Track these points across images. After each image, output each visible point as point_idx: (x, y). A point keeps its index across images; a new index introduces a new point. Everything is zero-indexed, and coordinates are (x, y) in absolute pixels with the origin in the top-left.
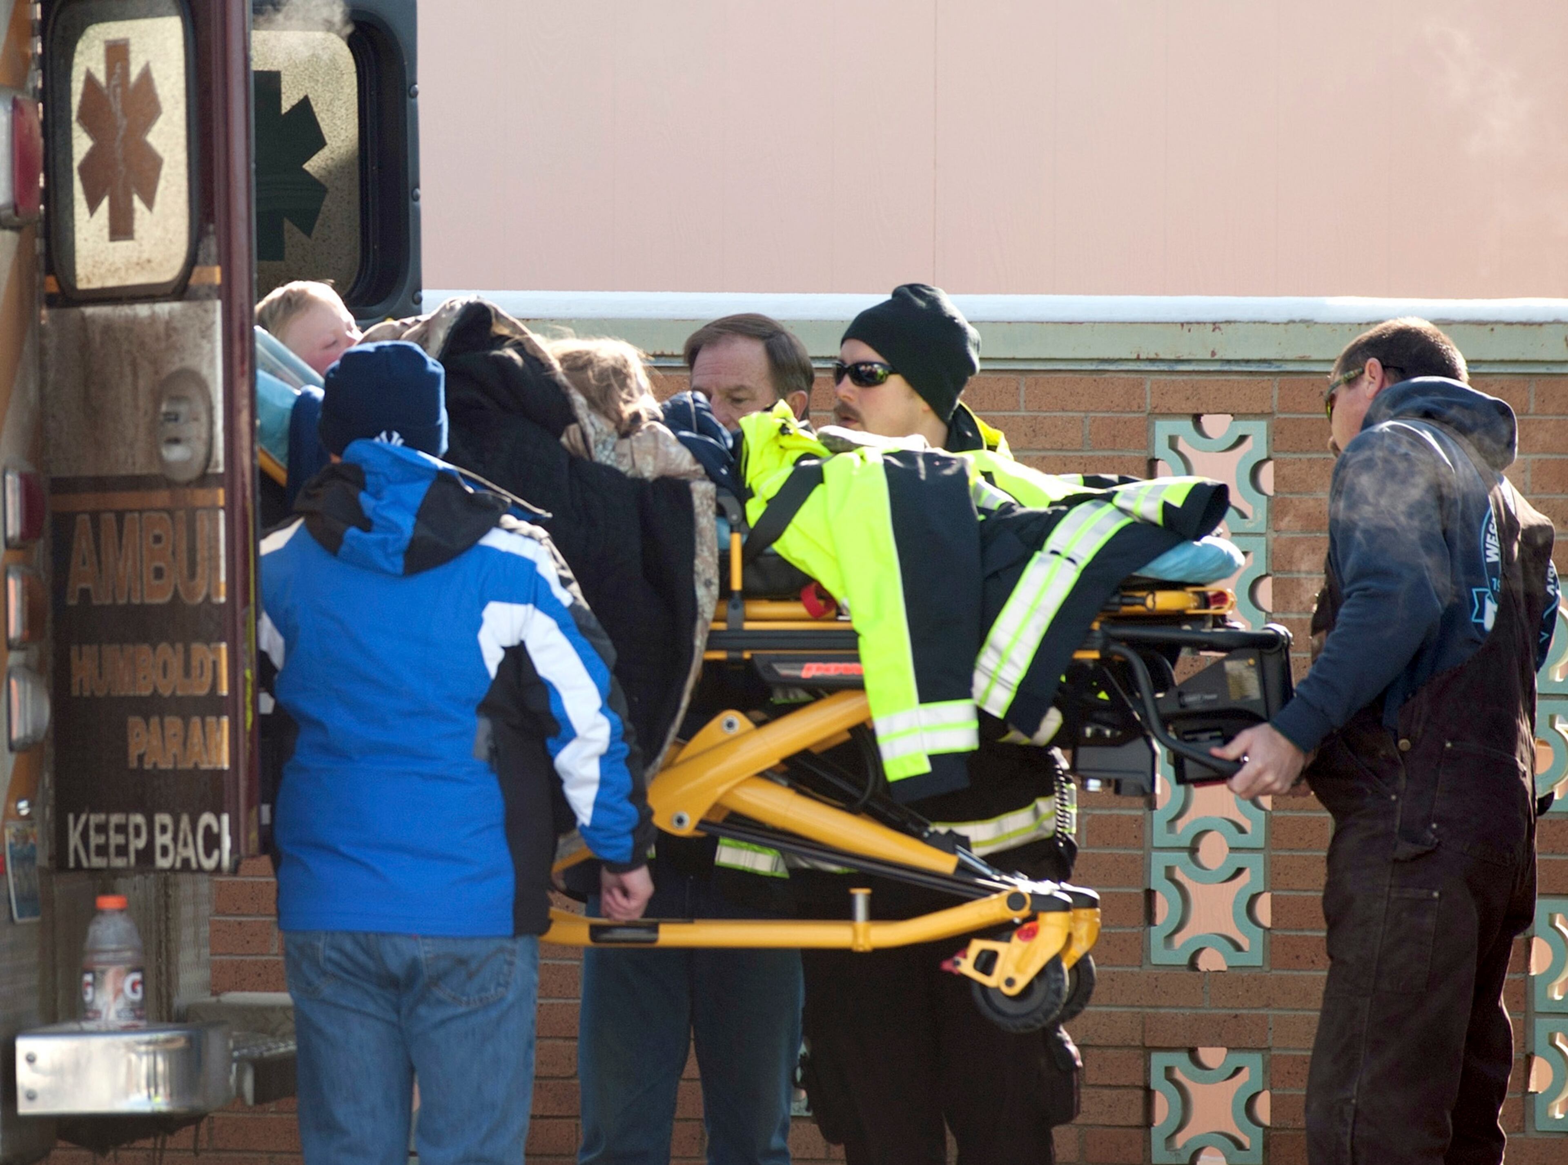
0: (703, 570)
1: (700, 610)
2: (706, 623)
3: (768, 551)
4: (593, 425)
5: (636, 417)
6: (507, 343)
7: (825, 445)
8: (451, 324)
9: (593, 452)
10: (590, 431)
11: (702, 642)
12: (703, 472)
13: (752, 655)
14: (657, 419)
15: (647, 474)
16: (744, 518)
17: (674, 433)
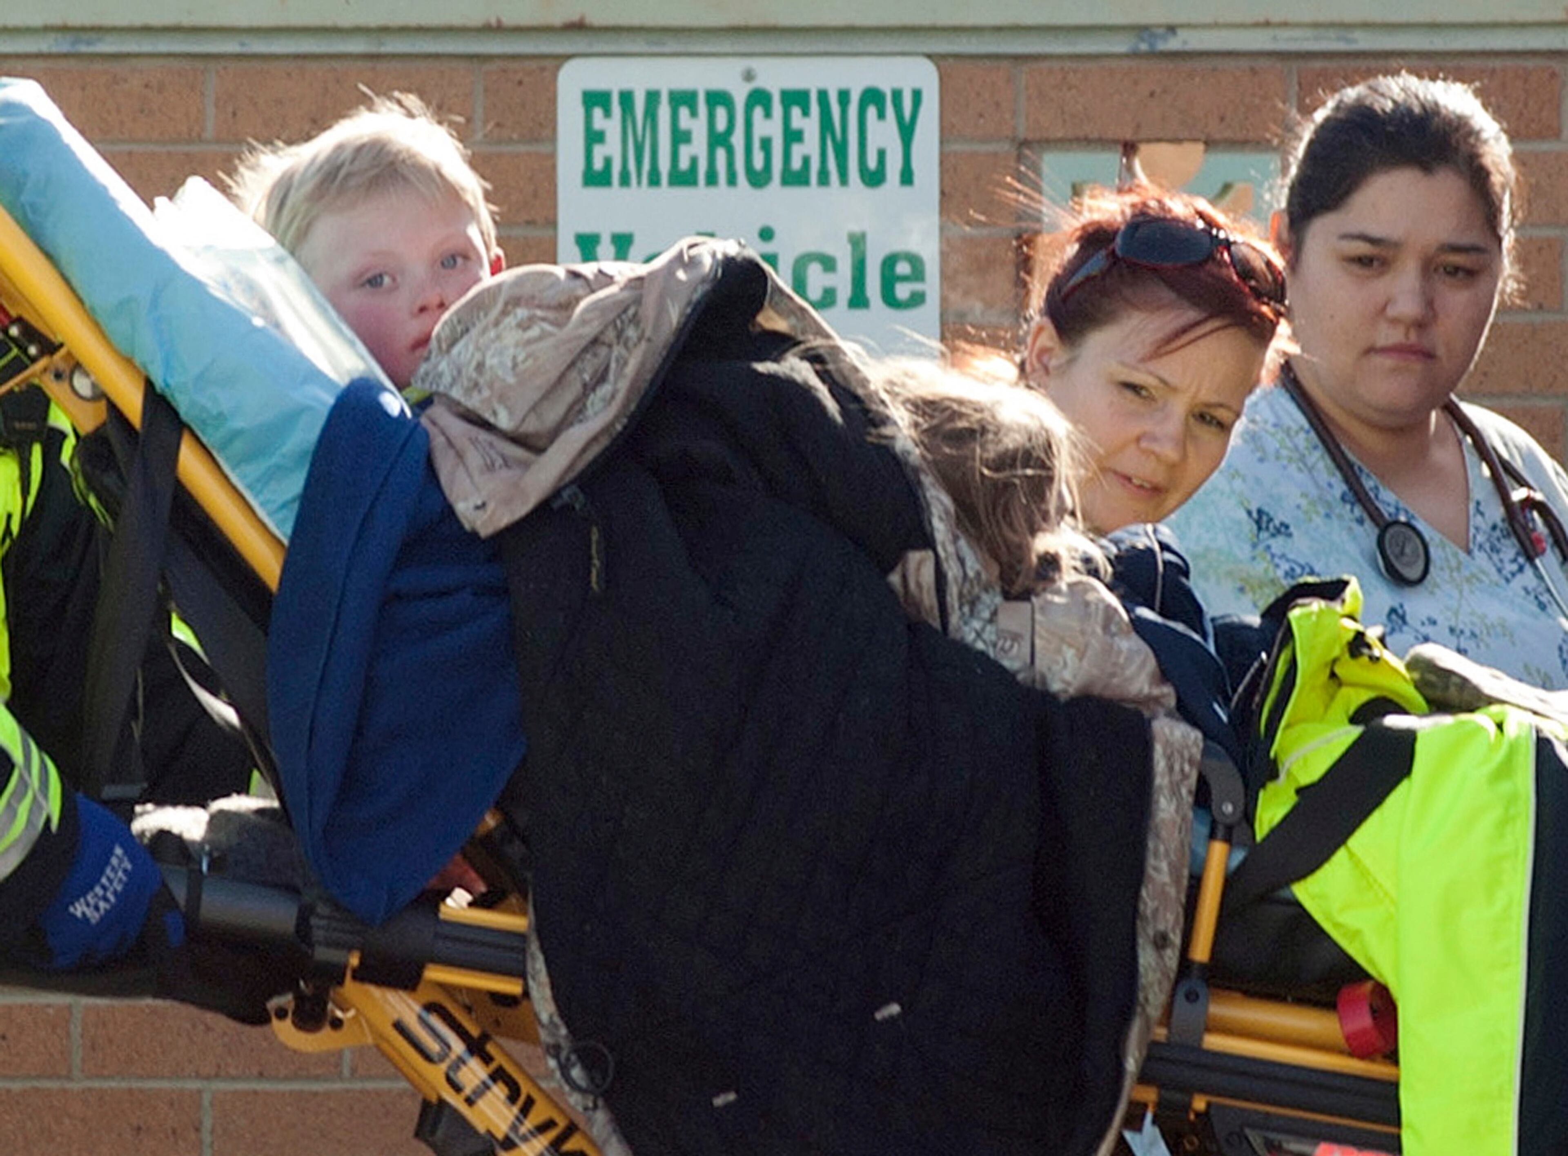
0: (1156, 911)
1: (1141, 996)
2: (1147, 1020)
3: (1283, 893)
4: (962, 561)
5: (1051, 562)
6: (796, 350)
7: (1419, 686)
8: (696, 296)
9: (954, 619)
10: (952, 571)
11: (1136, 1061)
12: (1172, 702)
13: (1209, 1105)
14: (1094, 572)
15: (1056, 686)
16: (1249, 816)
17: (1128, 611)
